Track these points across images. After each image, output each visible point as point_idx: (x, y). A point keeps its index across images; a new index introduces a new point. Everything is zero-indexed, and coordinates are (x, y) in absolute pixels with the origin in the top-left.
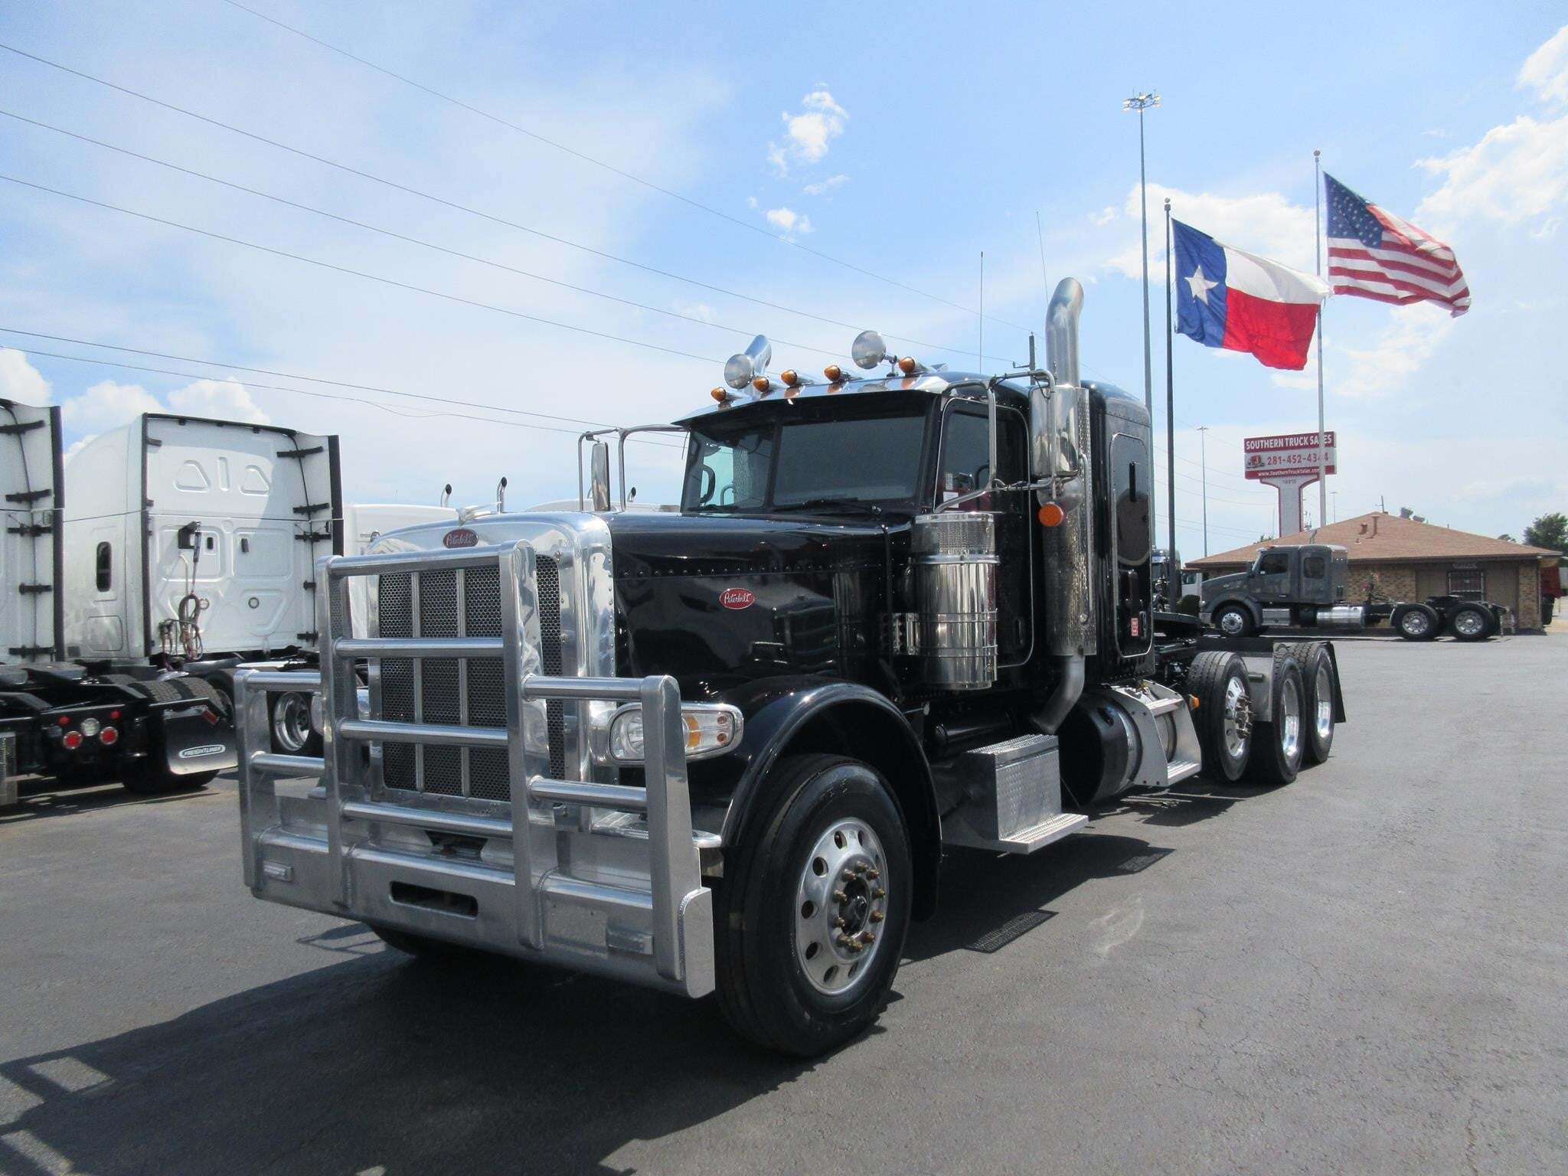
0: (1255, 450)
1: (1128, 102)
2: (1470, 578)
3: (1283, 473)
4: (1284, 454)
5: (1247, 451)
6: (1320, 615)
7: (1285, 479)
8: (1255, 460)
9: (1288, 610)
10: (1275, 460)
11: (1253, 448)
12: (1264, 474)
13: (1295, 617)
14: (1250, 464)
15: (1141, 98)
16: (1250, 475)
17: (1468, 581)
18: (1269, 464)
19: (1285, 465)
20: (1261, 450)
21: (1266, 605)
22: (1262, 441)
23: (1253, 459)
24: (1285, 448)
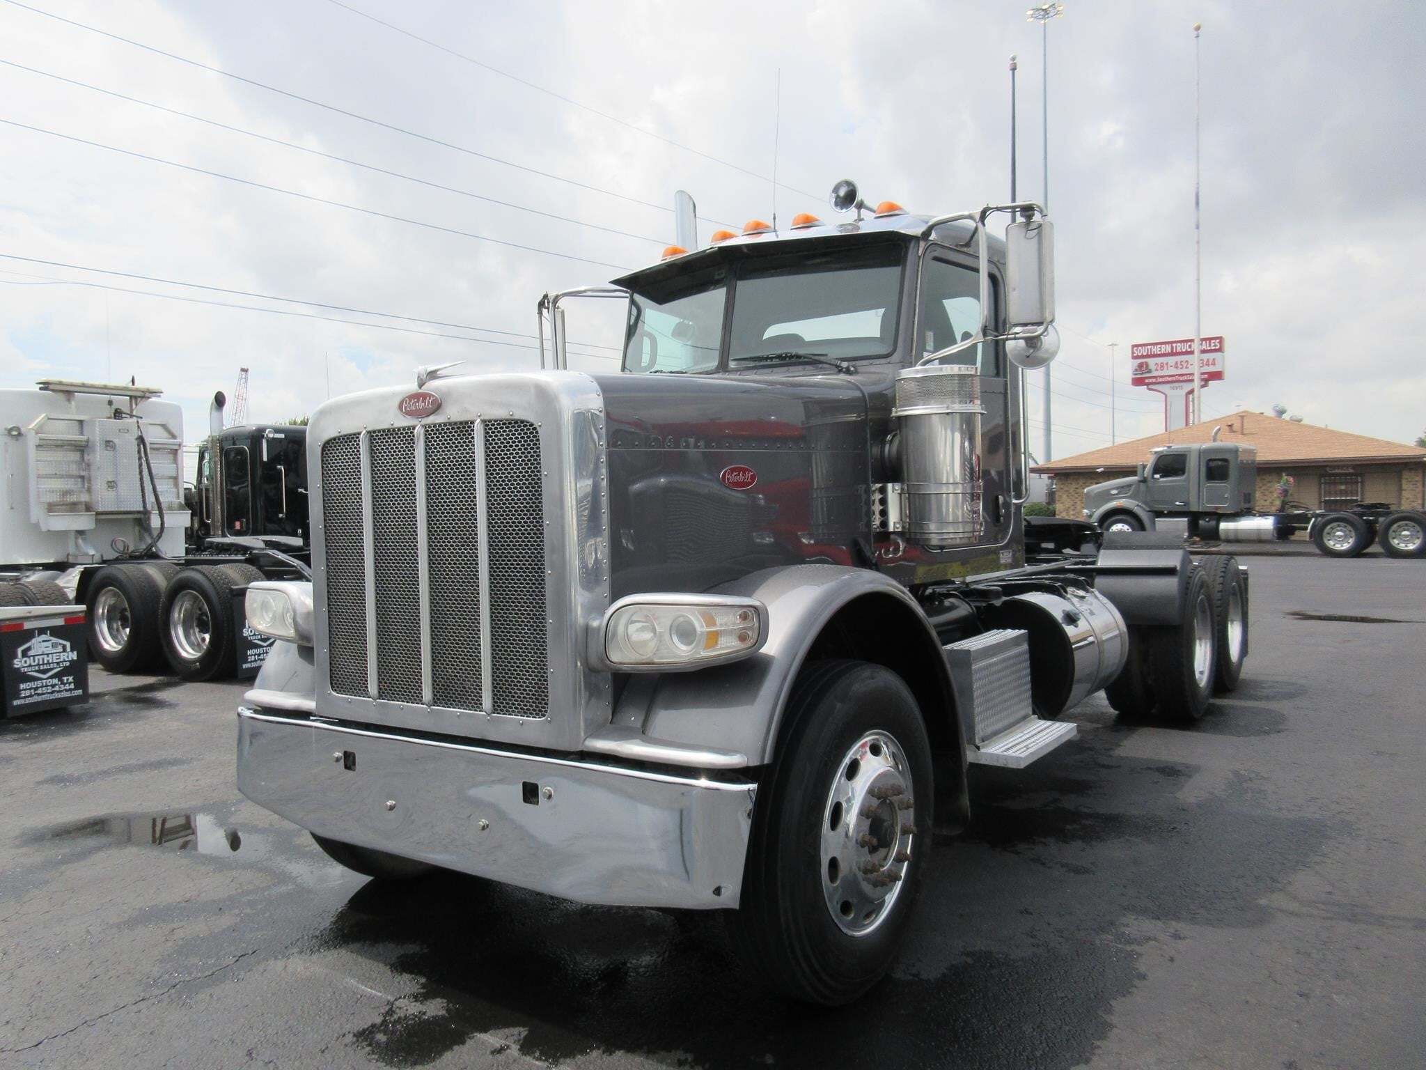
0: (1142, 357)
1: (1032, 12)
2: (1346, 483)
3: (1170, 379)
4: (1171, 360)
5: (1135, 358)
6: (1223, 526)
7: (1172, 385)
8: (1142, 366)
9: (1186, 519)
10: (1162, 366)
11: (1140, 354)
12: (1150, 380)
13: (1194, 528)
14: (1136, 370)
15: (1044, 7)
16: (1138, 382)
17: (1343, 487)
18: (1157, 370)
19: (1173, 371)
20: (1148, 356)
21: (1159, 514)
22: (1149, 347)
23: (1141, 365)
24: (1173, 354)
